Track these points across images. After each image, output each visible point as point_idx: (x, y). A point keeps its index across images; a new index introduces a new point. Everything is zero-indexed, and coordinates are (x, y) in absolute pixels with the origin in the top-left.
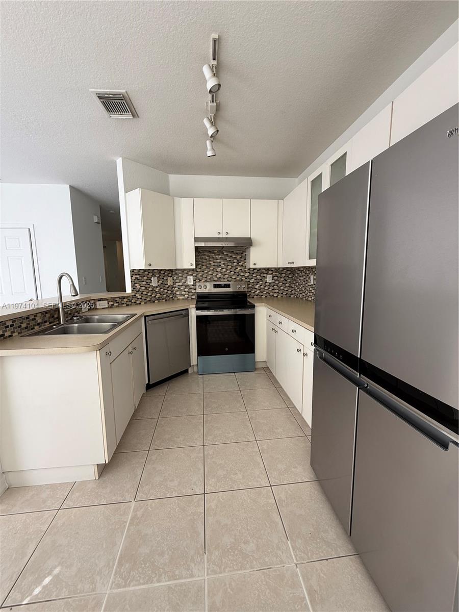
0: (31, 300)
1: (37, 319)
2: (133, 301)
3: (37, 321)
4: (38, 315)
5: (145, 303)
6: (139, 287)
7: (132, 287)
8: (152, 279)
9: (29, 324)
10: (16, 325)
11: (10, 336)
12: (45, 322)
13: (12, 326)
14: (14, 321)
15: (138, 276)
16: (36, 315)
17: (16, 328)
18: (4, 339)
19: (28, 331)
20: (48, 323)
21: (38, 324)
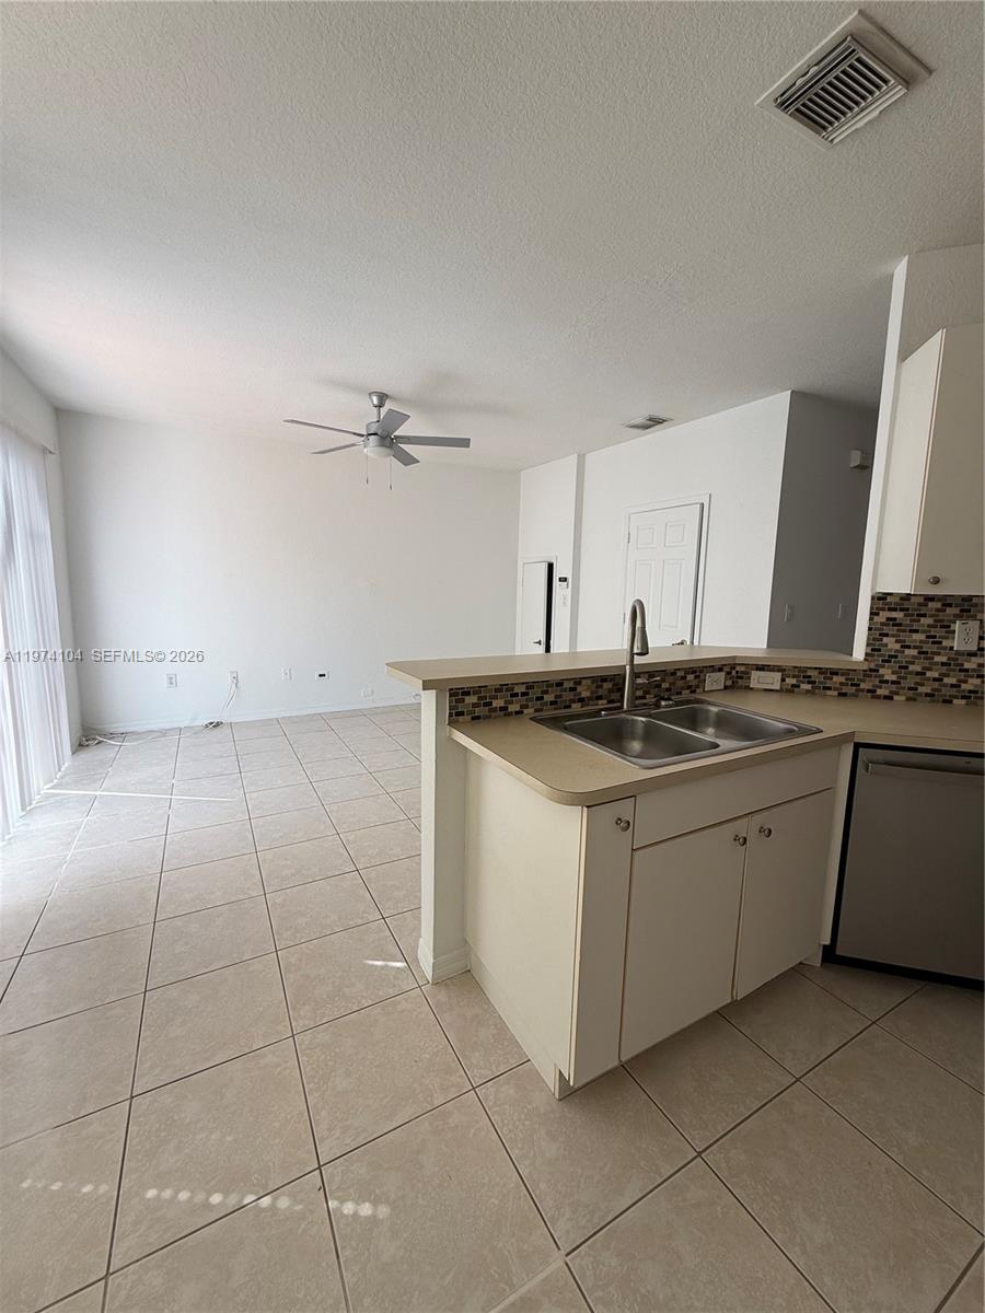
0: (682, 643)
1: (579, 689)
2: (862, 686)
3: (580, 693)
4: (584, 682)
5: (909, 699)
6: (898, 646)
7: (868, 645)
8: (957, 626)
9: (560, 696)
10: (533, 694)
11: (517, 713)
12: (599, 698)
13: (523, 694)
14: (530, 686)
15: (899, 615)
16: (578, 682)
17: (531, 700)
18: (505, 715)
19: (555, 709)
20: (605, 702)
21: (581, 700)
